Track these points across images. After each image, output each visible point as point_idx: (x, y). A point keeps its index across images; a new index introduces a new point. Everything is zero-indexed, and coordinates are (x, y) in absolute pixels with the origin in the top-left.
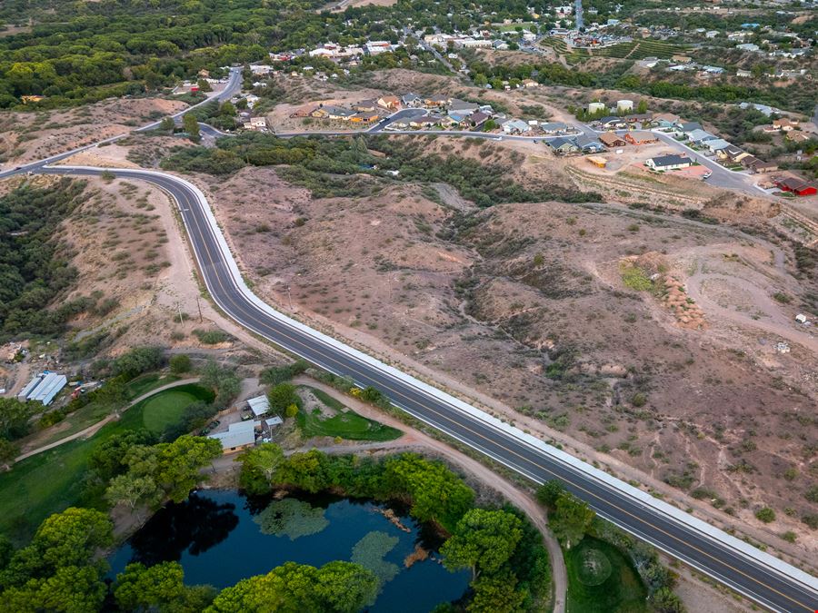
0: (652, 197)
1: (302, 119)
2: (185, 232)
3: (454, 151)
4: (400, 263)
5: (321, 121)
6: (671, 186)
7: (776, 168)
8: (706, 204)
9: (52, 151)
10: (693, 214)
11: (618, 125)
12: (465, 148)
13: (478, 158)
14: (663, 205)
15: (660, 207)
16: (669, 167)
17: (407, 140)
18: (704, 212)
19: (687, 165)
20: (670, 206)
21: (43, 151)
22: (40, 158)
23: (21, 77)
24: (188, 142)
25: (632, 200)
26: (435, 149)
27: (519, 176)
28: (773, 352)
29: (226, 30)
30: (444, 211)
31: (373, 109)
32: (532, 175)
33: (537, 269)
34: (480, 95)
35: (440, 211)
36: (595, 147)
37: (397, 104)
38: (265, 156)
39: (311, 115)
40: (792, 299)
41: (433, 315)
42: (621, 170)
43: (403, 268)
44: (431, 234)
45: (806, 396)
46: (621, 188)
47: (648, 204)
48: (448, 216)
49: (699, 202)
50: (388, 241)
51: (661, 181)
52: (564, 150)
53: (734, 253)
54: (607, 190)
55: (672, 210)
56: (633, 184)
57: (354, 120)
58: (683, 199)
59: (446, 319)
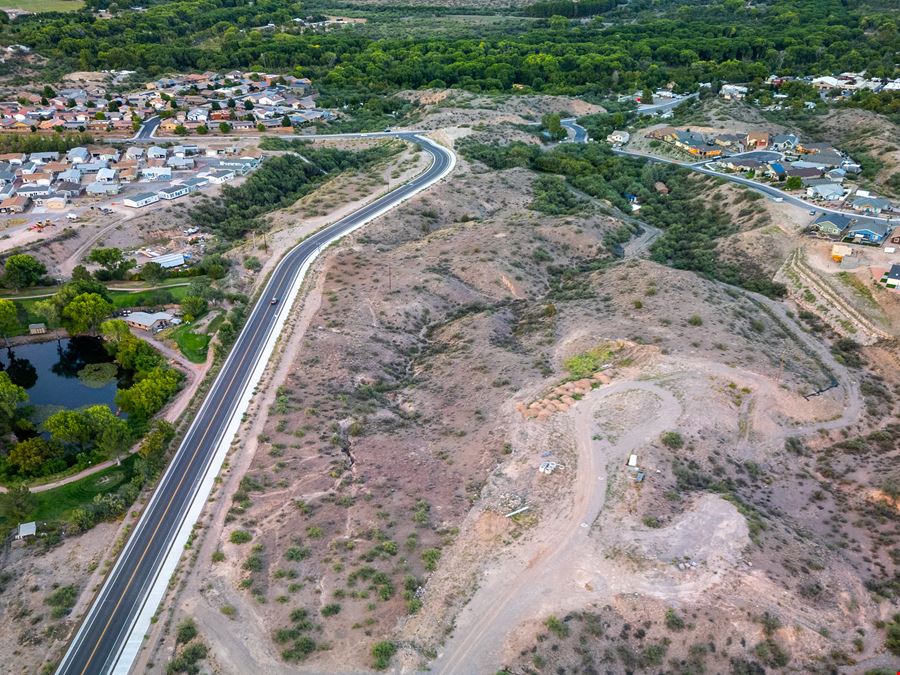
0: (834, 312)
1: (654, 140)
2: (378, 198)
3: (722, 203)
4: (457, 272)
5: (666, 146)
6: (877, 307)
8: (880, 341)
10: (848, 347)
12: (737, 202)
13: (736, 215)
14: (833, 324)
15: (828, 326)
18: (867, 352)
20: (839, 329)
22: (425, 129)
23: (528, 67)
24: (536, 140)
25: (810, 307)
26: (708, 195)
27: (728, 243)
28: (534, 467)
29: (767, 46)
30: (600, 250)
31: (728, 143)
32: (743, 245)
33: (540, 320)
34: (881, 154)
35: (594, 249)
36: (867, 236)
37: (762, 144)
38: (553, 163)
39: (663, 139)
40: (692, 449)
41: (390, 313)
42: (847, 271)
43: (453, 276)
44: (542, 263)
45: (472, 506)
46: (814, 290)
47: (819, 318)
48: (598, 257)
49: (874, 335)
50: (477, 251)
51: (874, 296)
52: (822, 228)
53: (750, 387)
54: (800, 287)
55: (836, 333)
56: (833, 289)
57: (692, 151)
58: (860, 325)
59: (399, 322)
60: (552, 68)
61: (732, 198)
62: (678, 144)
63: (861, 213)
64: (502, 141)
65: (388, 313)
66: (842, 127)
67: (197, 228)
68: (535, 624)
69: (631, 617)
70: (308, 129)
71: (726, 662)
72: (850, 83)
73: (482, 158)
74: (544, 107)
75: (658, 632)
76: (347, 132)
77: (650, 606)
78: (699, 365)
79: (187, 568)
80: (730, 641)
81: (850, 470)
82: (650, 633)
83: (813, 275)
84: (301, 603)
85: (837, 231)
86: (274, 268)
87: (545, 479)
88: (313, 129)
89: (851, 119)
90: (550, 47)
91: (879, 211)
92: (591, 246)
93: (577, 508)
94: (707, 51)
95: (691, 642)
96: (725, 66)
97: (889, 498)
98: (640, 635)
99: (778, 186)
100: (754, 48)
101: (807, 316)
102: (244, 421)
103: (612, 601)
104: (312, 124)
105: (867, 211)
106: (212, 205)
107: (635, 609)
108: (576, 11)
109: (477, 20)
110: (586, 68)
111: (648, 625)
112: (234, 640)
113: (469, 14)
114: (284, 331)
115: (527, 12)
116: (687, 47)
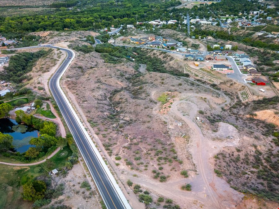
0: (205, 78)
1: (123, 41)
2: (61, 65)
3: (156, 55)
4: (104, 82)
5: (128, 42)
6: (215, 75)
7: (261, 75)
8: (221, 83)
9: (56, 42)
10: (214, 86)
11: (218, 53)
12: (160, 55)
13: (162, 58)
14: (207, 81)
15: (205, 82)
16: (219, 69)
17: (146, 50)
18: (219, 86)
19: (227, 69)
20: (209, 82)
21: (53, 42)
22: (51, 44)
23: (67, 23)
24: (89, 44)
25: (198, 78)
26: (151, 54)
27: (167, 65)
28: (176, 125)
29: (130, 14)
30: (135, 72)
31: (145, 40)
32: (171, 65)
33: (139, 91)
34: (184, 39)
35: (133, 71)
36: (200, 59)
37: (154, 39)
38: (102, 50)
39: (126, 40)
40: (206, 114)
41: (97, 96)
42: (202, 68)
43: (103, 83)
44: (123, 77)
45: (170, 137)
46: (197, 73)
47: (202, 80)
48: (135, 73)
49: (219, 82)
50: (106, 75)
51: (212, 73)
52: (188, 58)
53: (206, 97)
54: (192, 73)
55: (208, 83)
56: (202, 73)
57: (137, 43)
58: (214, 80)
59: (100, 97)
60: (74, 23)
61: (158, 54)
62: (131, 41)
63: (193, 54)
64: (79, 45)
65: (96, 96)
66: (167, 34)
67: (4, 81)
68: (212, 158)
69: (229, 152)
70: (11, 47)
71: (252, 156)
72: (159, 23)
73: (81, 50)
74: (83, 35)
75: (236, 154)
76: (26, 47)
77: (231, 148)
78: (190, 95)
79: (112, 169)
80: (250, 152)
81: (238, 112)
82: (235, 154)
83: (194, 70)
84: (151, 169)
85: (192, 59)
86: (49, 88)
87: (182, 127)
88: (13, 46)
89: (168, 32)
90: (68, 17)
91: (197, 53)
92: (132, 71)
93: (195, 132)
94: (115, 16)
95: (244, 154)
96: (124, 20)
97: (251, 116)
98: (233, 155)
99: (168, 49)
100: (127, 15)
101: (198, 80)
102: (87, 130)
103: (223, 149)
104: (12, 45)
105: (194, 53)
106: (3, 73)
107: (229, 150)
108: (66, 6)
109: (35, 10)
110: (85, 23)
111: (233, 152)
112: (143, 182)
113: (31, 8)
114: (72, 105)
115: (51, 6)
116: (109, 15)
